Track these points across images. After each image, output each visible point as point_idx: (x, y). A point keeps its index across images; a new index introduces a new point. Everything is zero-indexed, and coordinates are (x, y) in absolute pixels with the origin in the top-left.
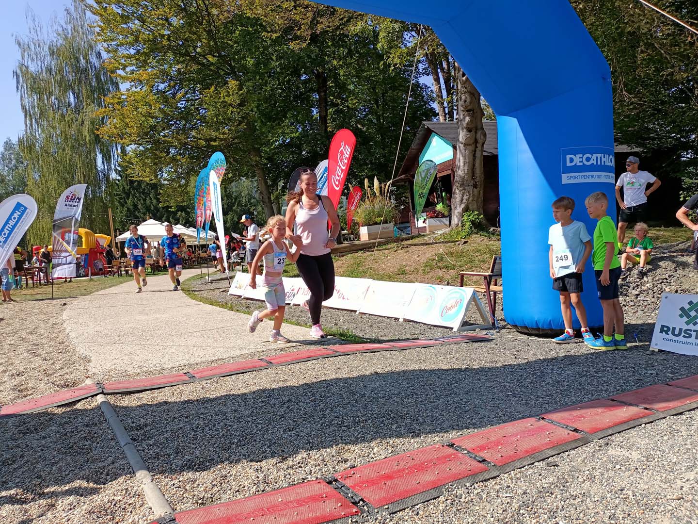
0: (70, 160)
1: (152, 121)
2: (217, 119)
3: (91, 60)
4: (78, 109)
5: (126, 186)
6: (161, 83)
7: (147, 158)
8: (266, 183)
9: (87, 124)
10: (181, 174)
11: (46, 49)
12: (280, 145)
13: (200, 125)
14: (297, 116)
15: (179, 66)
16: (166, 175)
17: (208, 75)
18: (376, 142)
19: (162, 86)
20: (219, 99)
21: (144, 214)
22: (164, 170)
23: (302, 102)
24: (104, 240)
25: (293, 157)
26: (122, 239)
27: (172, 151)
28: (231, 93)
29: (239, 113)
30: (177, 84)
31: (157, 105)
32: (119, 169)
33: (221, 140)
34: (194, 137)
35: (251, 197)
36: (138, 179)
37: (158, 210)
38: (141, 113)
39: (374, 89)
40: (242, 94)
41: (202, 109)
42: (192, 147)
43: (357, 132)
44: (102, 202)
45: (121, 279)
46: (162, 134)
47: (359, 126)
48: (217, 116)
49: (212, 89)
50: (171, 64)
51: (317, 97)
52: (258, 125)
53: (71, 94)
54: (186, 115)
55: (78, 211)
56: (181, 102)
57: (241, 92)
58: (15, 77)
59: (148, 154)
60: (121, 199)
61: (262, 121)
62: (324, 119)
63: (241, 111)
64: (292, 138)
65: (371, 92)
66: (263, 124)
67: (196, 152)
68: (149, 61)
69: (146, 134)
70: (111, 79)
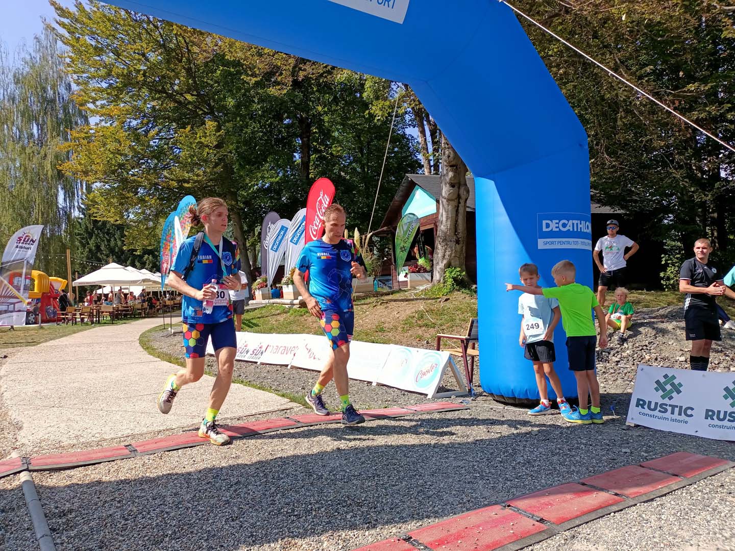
0: (28, 196)
1: (120, 159)
2: (192, 160)
3: (60, 91)
4: (41, 142)
5: (88, 225)
6: (133, 119)
7: (113, 198)
8: (241, 228)
9: (50, 158)
10: (150, 215)
11: (11, 76)
12: (259, 190)
13: (173, 166)
14: (278, 161)
15: (153, 103)
16: (133, 216)
17: (185, 114)
18: (359, 191)
19: (134, 123)
20: (196, 138)
21: (108, 256)
22: (130, 210)
23: (284, 146)
24: (59, 283)
25: (272, 203)
26: (81, 283)
27: (141, 191)
28: (208, 134)
29: (215, 155)
30: (150, 121)
31: (128, 142)
32: (83, 206)
33: (195, 182)
34: (166, 178)
36: (102, 219)
37: (122, 252)
38: (109, 150)
39: (359, 137)
40: (219, 136)
41: (176, 148)
42: (163, 187)
43: (337, 182)
44: (61, 242)
45: (75, 328)
46: (130, 172)
47: (343, 174)
48: (191, 156)
49: (189, 128)
50: (145, 101)
51: (300, 142)
52: (236, 167)
53: (35, 125)
54: (159, 154)
55: (31, 253)
56: (154, 140)
57: (219, 133)
59: (114, 193)
60: (82, 238)
61: (240, 164)
62: (305, 164)
63: (218, 152)
64: (272, 183)
65: (356, 141)
66: (242, 167)
67: (166, 193)
68: (121, 96)
69: (113, 172)
70: (80, 111)
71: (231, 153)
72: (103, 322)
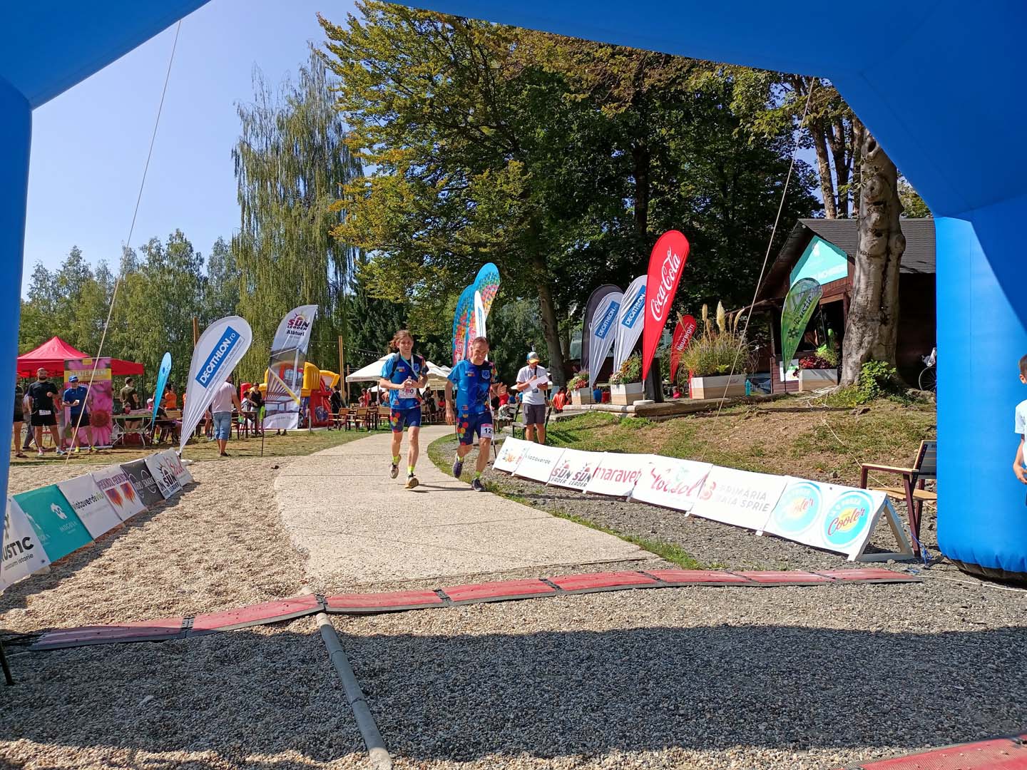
0: (294, 269)
1: (403, 219)
2: (490, 215)
3: (329, 135)
4: (309, 201)
5: (362, 305)
6: (418, 165)
7: (394, 268)
8: (552, 306)
9: (319, 220)
10: (437, 291)
11: (274, 120)
12: (576, 253)
13: (467, 224)
14: (602, 210)
15: (443, 142)
16: (417, 293)
17: (481, 154)
18: (720, 248)
19: (418, 170)
20: (495, 187)
21: (384, 344)
22: (414, 285)
23: (611, 189)
24: (330, 378)
25: (593, 270)
26: (354, 378)
27: (427, 259)
28: (511, 180)
29: (520, 207)
30: (438, 166)
31: (411, 196)
32: (355, 281)
33: (494, 245)
34: (457, 241)
35: (527, 325)
36: (380, 297)
38: (389, 208)
39: (721, 168)
40: (526, 180)
41: (470, 201)
42: (454, 254)
43: (690, 233)
44: (332, 326)
45: (349, 434)
46: (414, 236)
47: (695, 224)
48: (490, 211)
49: (486, 173)
50: (432, 140)
51: (634, 182)
52: (545, 223)
53: (301, 180)
54: (448, 210)
55: (303, 340)
56: (443, 192)
57: (525, 177)
58: (234, 158)
59: (395, 263)
60: (355, 322)
61: (551, 218)
62: (641, 213)
63: (523, 203)
64: (592, 243)
65: (716, 174)
66: (554, 221)
67: (458, 262)
68: (403, 136)
69: (394, 236)
70: (353, 160)
71: (539, 204)
72: (382, 427)
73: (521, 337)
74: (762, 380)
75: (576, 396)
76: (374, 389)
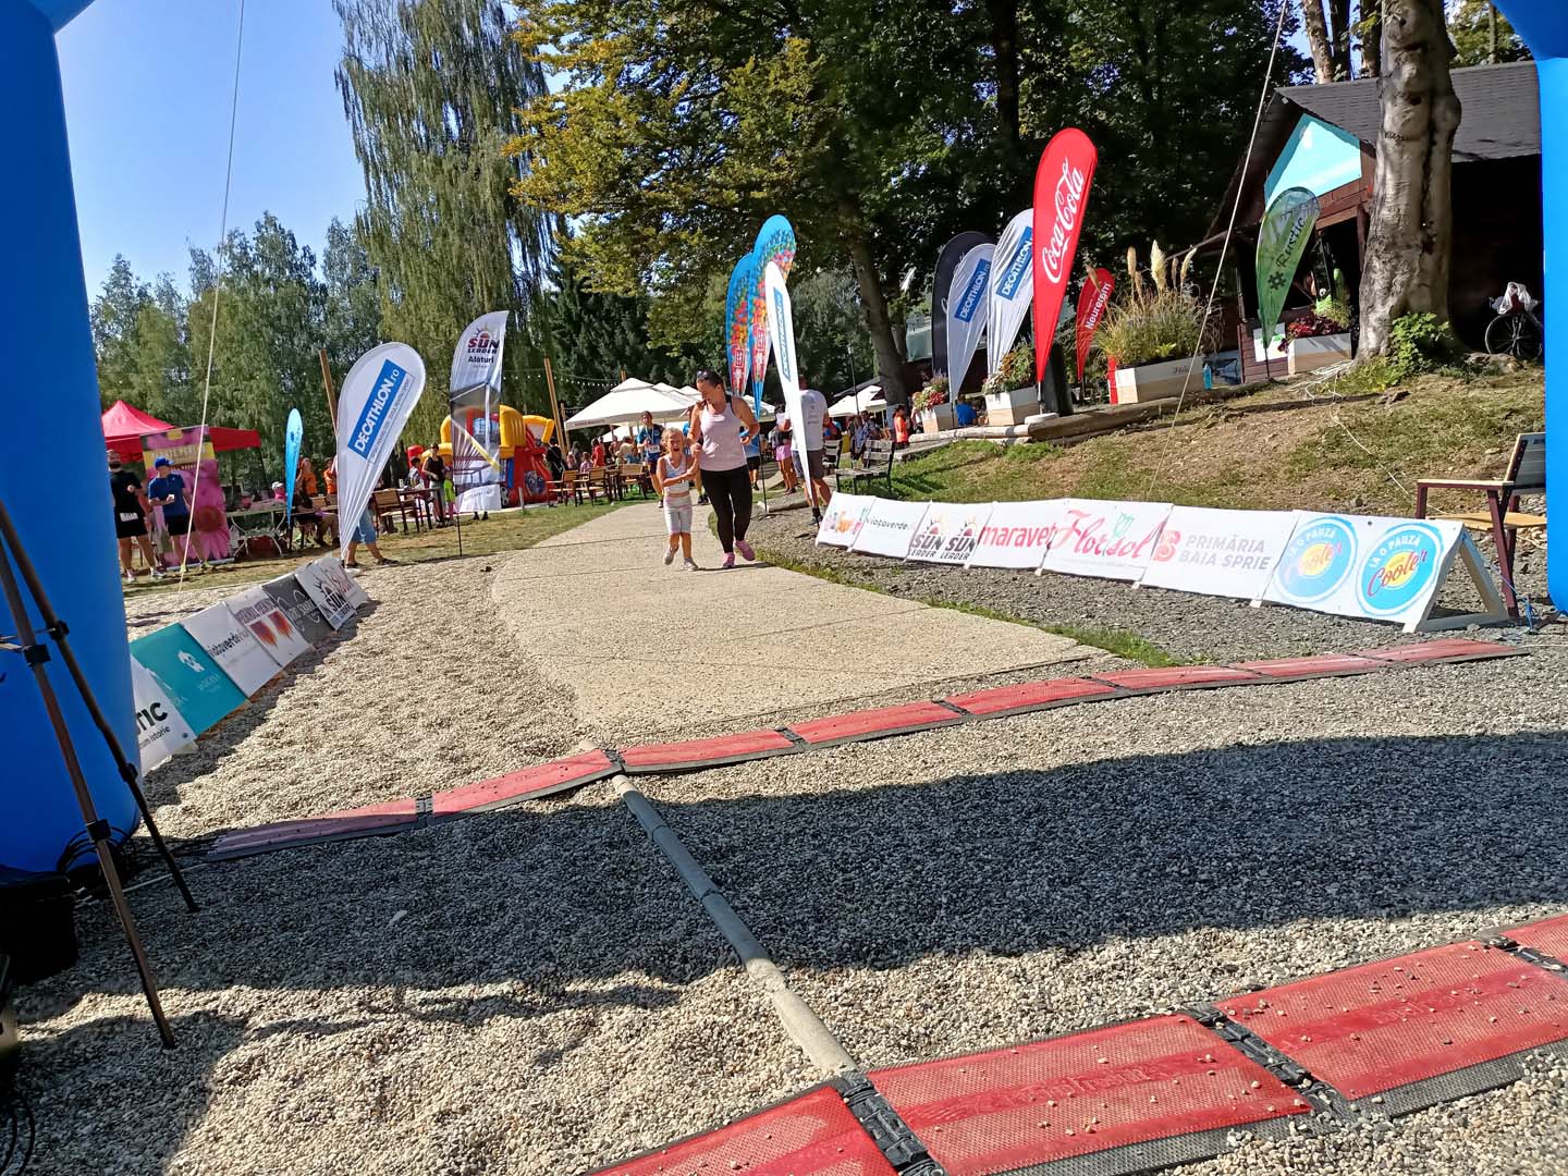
0: (460, 258)
1: (623, 156)
2: (763, 135)
3: (485, 28)
4: (466, 145)
5: (571, 306)
6: (636, 63)
7: (618, 241)
8: (875, 276)
9: (487, 173)
10: (690, 271)
11: (394, 15)
12: (907, 185)
13: (726, 155)
14: (943, 105)
15: (673, 19)
16: (657, 277)
17: (738, 32)
18: (1143, 152)
19: (637, 72)
20: (767, 86)
21: (613, 366)
22: (653, 264)
23: (955, 70)
24: (541, 427)
25: (938, 210)
26: (577, 424)
27: (668, 220)
28: (791, 71)
29: (810, 116)
30: (670, 61)
31: (632, 116)
32: (555, 268)
33: (773, 184)
34: (714, 184)
35: (834, 311)
36: (600, 291)
37: (638, 355)
38: (600, 141)
39: (1134, 14)
40: (816, 69)
41: (726, 114)
42: (710, 207)
43: (1097, 132)
44: (529, 344)
45: (583, 511)
46: (644, 183)
47: (1102, 116)
48: (762, 127)
49: (750, 65)
50: (655, 18)
51: (990, 52)
52: (851, 139)
53: (450, 110)
54: (694, 134)
55: (492, 371)
56: (681, 104)
57: (814, 64)
58: (340, 85)
59: (617, 232)
60: (563, 335)
61: (861, 129)
62: (1008, 105)
63: (815, 109)
64: (933, 164)
65: (1128, 26)
66: (865, 134)
67: (717, 220)
68: (608, 15)
69: (612, 187)
70: (528, 66)
71: (837, 106)
72: (628, 496)
73: (825, 333)
74: (1222, 364)
75: (929, 419)
76: (608, 438)
